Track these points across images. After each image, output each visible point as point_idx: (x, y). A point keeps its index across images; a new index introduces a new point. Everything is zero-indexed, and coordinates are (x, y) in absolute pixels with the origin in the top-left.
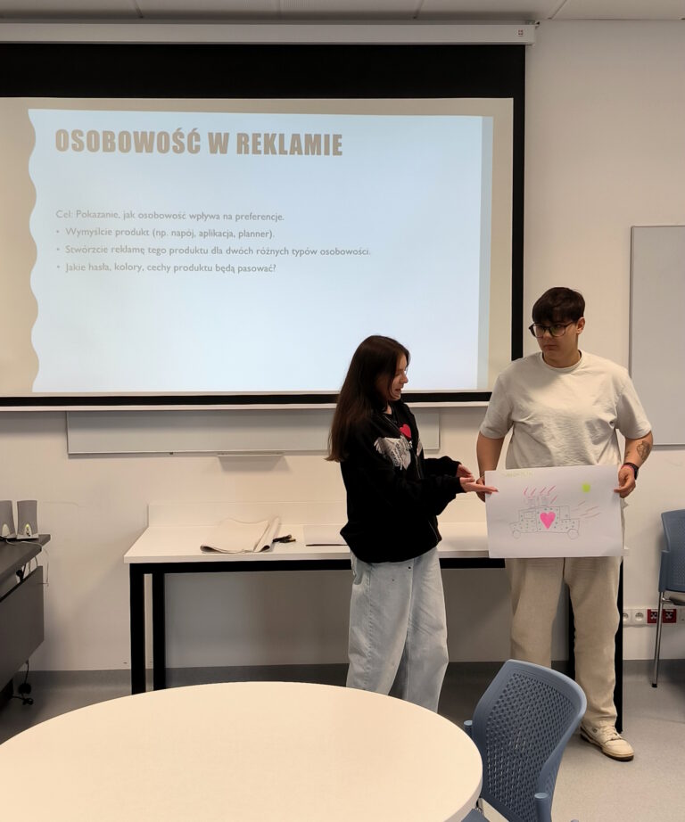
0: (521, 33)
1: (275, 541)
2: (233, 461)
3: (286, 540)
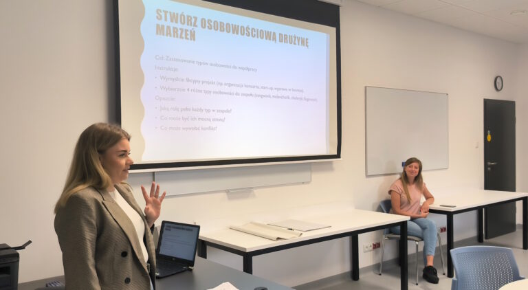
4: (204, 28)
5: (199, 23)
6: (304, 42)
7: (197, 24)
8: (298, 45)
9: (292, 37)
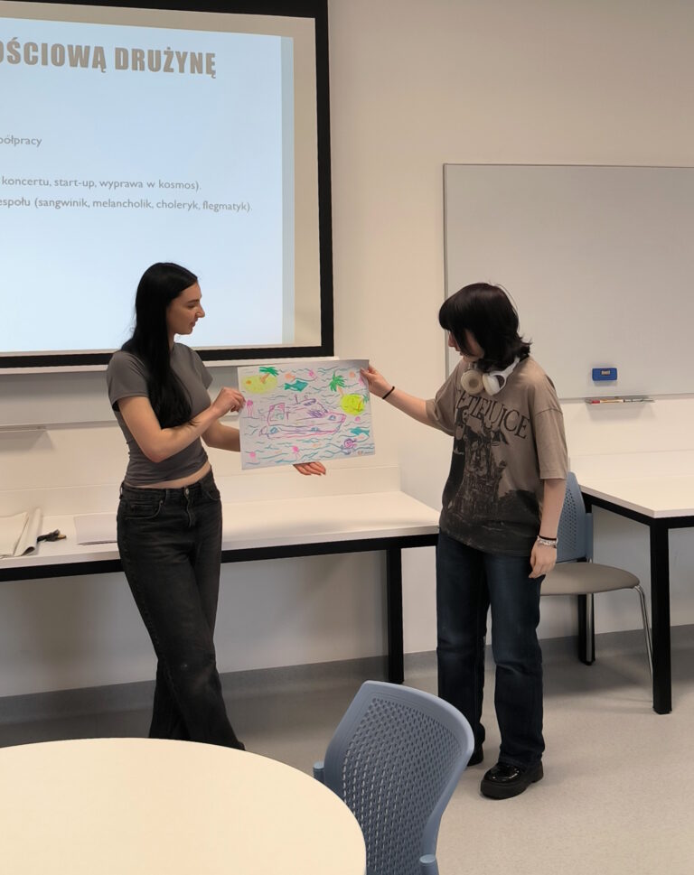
1: (40, 539)
3: (54, 537)
6: (202, 63)
8: (182, 70)
9: (158, 53)
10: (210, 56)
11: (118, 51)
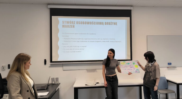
0: (131, 8)
1: (96, 83)
2: (88, 71)
3: (98, 83)
4: (78, 24)
5: (76, 23)
7: (75, 23)
8: (113, 25)
9: (110, 23)
10: (116, 23)
11: (105, 22)
